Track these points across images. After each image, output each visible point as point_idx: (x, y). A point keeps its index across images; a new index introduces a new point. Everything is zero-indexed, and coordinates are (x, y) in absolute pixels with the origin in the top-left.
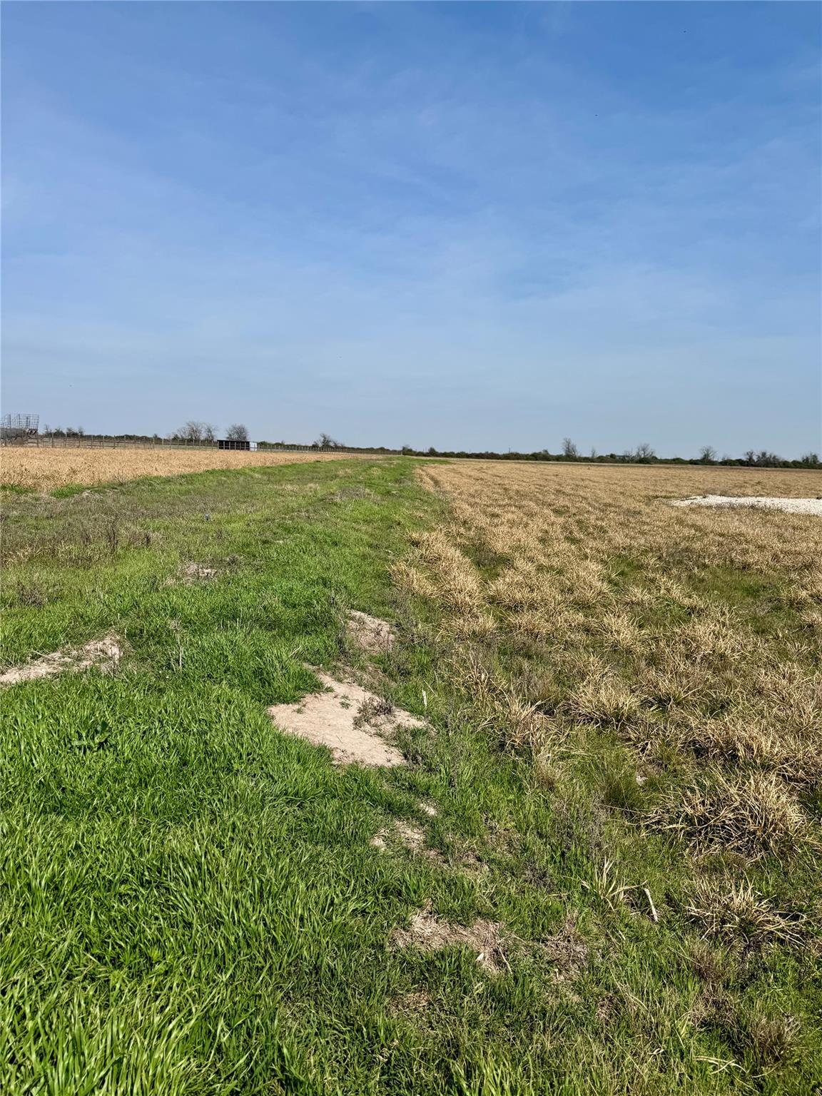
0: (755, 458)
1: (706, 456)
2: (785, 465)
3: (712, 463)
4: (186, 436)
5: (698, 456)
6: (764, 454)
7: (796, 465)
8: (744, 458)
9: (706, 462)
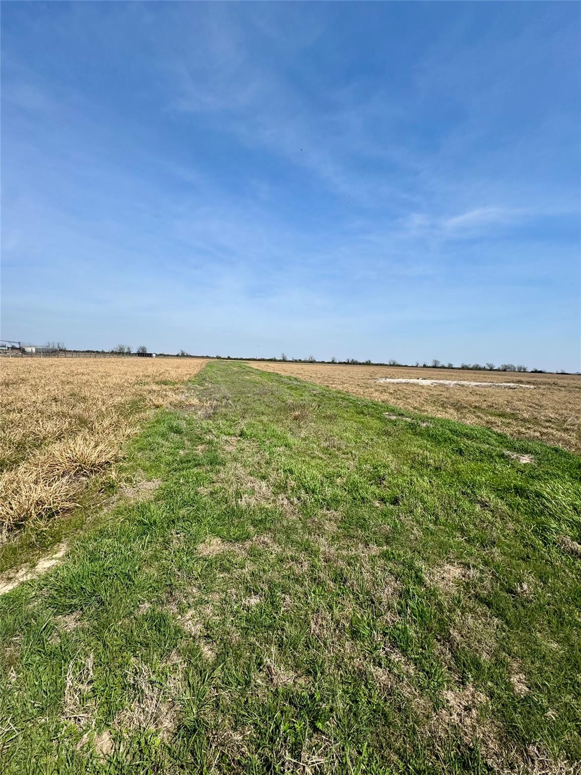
0: (350, 362)
1: (333, 360)
2: (360, 364)
3: (335, 363)
4: (118, 351)
5: (330, 361)
6: (353, 360)
7: (363, 364)
8: (346, 361)
9: (333, 363)
